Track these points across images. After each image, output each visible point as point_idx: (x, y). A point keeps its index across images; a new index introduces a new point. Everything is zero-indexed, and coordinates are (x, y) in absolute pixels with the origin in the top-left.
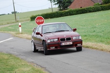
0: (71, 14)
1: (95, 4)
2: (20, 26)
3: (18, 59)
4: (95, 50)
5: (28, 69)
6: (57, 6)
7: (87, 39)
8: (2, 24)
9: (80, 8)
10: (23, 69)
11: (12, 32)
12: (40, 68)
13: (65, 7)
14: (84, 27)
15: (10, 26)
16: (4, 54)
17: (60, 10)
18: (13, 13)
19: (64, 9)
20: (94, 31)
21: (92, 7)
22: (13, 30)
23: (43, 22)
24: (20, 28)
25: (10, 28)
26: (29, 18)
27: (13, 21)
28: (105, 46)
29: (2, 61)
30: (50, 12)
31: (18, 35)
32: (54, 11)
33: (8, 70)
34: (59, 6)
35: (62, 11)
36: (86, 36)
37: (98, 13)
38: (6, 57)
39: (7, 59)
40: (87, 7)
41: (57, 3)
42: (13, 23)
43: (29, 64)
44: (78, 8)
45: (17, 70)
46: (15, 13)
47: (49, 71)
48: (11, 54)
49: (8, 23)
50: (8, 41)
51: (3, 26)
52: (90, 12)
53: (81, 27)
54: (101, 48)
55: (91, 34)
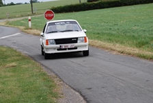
8: (15, 17)
15: (23, 20)
25: (23, 22)
27: (29, 13)
31: (26, 30)
36: (99, 34)
42: (29, 15)
46: (31, 2)
49: (22, 16)
55: (104, 32)
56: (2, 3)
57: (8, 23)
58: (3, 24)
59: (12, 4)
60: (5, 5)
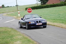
0: (47, 7)
1: (61, 2)
2: (19, 13)
3: (16, 31)
4: (58, 27)
5: (21, 37)
6: (40, 2)
7: (55, 21)
8: (10, 12)
9: (52, 4)
10: (18, 37)
11: (15, 16)
12: (27, 37)
13: (45, 3)
14: (54, 15)
15: (14, 13)
16: (9, 28)
17: (42, 5)
18: (16, 6)
19: (44, 4)
20: (59, 17)
21: (59, 3)
22: (16, 15)
23: (31, 11)
24: (19, 14)
25: (14, 14)
26: (25, 9)
28: (64, 25)
29: (7, 32)
30: (36, 5)
31: (17, 18)
32: (39, 5)
33: (10, 37)
34: (41, 3)
35: (43, 5)
36: (54, 19)
37: (62, 7)
38: (10, 30)
39: (10, 31)
40: (57, 4)
41: (40, 1)
42: (16, 11)
43: (21, 34)
44: (51, 4)
45: (15, 37)
46: (17, 6)
47: (32, 38)
48: (12, 29)
49: (13, 11)
50: (12, 21)
51: (10, 13)
52: (58, 6)
53: (52, 14)
54: (61, 26)
55: (57, 18)
56: (4, 6)
57: (7, 14)
58: (5, 15)
59: (8, 7)
60: (5, 7)
